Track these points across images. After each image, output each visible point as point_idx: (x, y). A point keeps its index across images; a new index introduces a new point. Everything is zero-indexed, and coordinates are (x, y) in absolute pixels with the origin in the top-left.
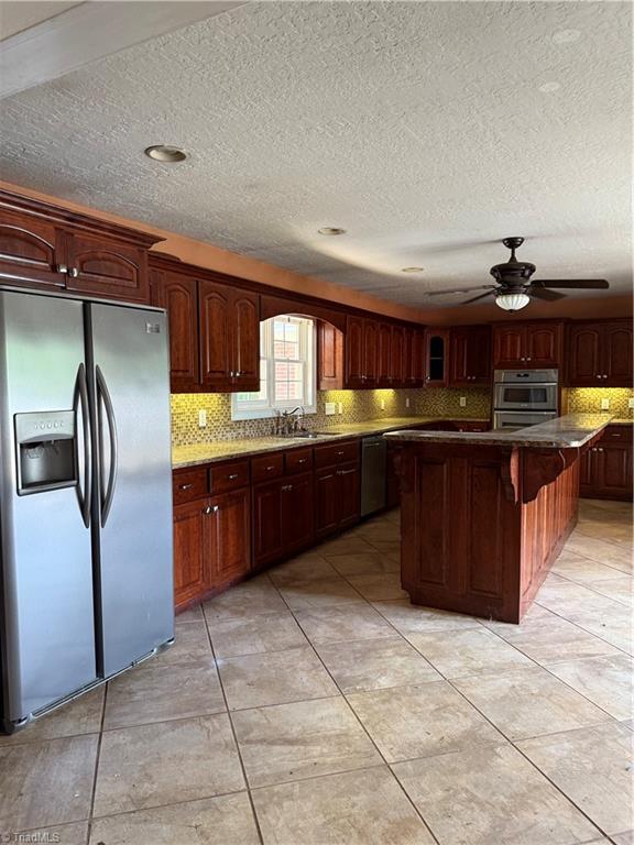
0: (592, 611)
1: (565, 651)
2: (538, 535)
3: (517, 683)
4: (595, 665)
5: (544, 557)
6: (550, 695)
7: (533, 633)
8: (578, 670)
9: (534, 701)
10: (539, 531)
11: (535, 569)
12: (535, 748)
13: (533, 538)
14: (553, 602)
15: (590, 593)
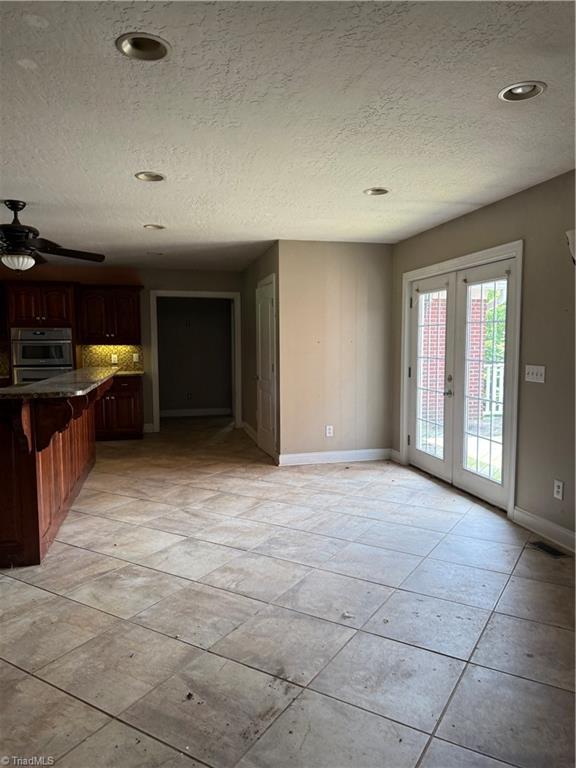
0: (106, 536)
1: (82, 576)
2: (56, 479)
3: (38, 618)
4: (107, 580)
5: (63, 497)
6: (69, 618)
7: (53, 568)
8: (93, 589)
9: (53, 628)
10: (57, 475)
11: (54, 510)
12: (53, 670)
13: (50, 482)
14: (72, 536)
15: (105, 521)
